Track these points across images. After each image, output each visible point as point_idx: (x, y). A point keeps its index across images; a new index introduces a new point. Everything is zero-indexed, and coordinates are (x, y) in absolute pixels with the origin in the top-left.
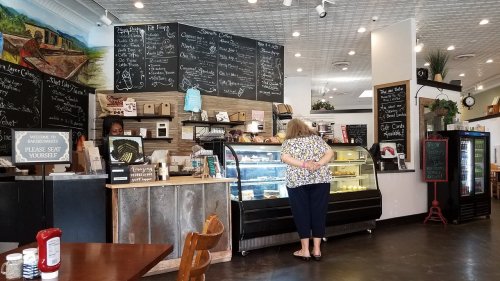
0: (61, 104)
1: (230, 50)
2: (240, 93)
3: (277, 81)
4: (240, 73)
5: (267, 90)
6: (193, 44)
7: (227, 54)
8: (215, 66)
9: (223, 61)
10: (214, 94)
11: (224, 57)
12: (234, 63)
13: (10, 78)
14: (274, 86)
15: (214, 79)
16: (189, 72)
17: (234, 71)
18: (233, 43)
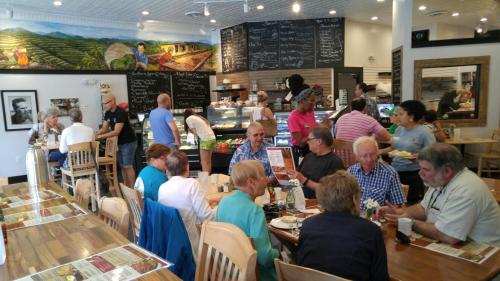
0: (186, 86)
1: (290, 33)
2: (299, 65)
3: (338, 49)
4: (300, 49)
5: (326, 58)
6: (258, 35)
7: (287, 36)
8: (277, 47)
9: (284, 43)
10: (277, 68)
11: (284, 39)
12: (293, 42)
13: (149, 78)
14: (334, 54)
15: (277, 57)
16: (256, 56)
17: (293, 48)
18: (293, 27)
